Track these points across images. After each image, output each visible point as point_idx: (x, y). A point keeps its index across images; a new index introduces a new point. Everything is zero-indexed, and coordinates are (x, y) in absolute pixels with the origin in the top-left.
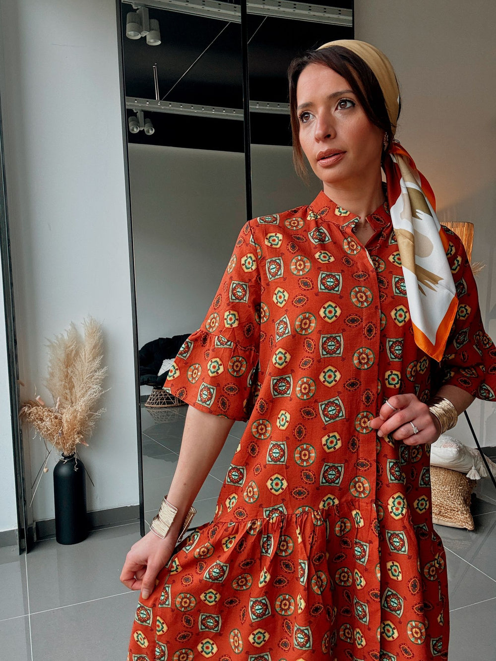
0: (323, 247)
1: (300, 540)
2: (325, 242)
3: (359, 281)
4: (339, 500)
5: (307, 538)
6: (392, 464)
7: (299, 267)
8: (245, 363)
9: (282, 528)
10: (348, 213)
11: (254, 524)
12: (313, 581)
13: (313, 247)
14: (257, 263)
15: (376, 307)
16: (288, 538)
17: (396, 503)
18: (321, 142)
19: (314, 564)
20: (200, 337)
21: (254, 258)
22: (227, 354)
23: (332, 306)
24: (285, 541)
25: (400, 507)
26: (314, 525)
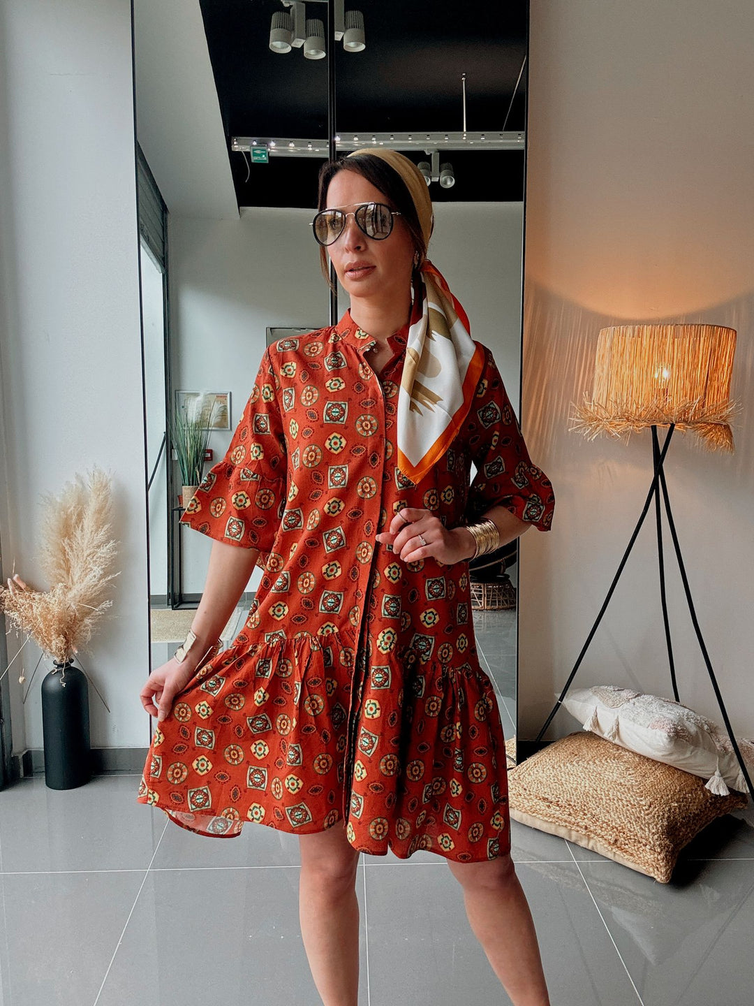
0: (337, 372)
1: (297, 662)
2: (340, 368)
3: (365, 408)
4: (339, 628)
5: (303, 662)
6: (387, 599)
7: (309, 396)
8: (273, 495)
9: (281, 652)
10: (367, 335)
11: (256, 647)
12: (306, 702)
13: (326, 374)
14: (275, 394)
15: (381, 436)
16: (288, 661)
17: (385, 638)
18: (350, 252)
19: (308, 687)
20: (224, 470)
21: (271, 389)
22: (253, 487)
23: (337, 438)
24: (285, 663)
25: (389, 642)
26: (311, 650)
